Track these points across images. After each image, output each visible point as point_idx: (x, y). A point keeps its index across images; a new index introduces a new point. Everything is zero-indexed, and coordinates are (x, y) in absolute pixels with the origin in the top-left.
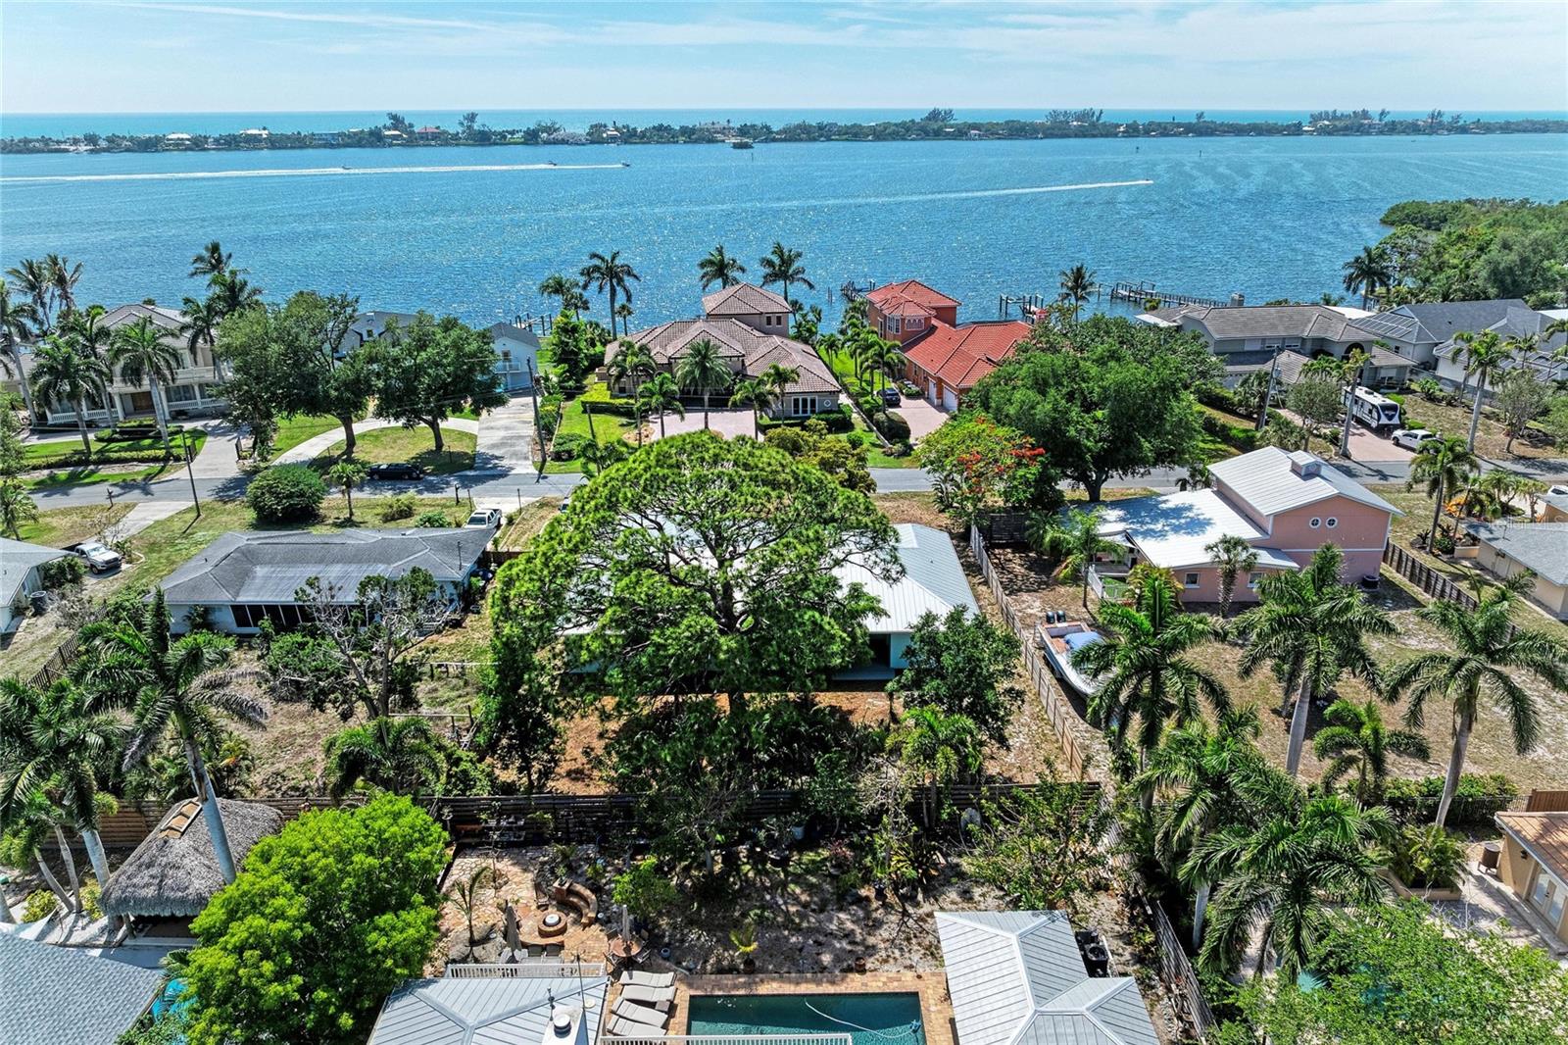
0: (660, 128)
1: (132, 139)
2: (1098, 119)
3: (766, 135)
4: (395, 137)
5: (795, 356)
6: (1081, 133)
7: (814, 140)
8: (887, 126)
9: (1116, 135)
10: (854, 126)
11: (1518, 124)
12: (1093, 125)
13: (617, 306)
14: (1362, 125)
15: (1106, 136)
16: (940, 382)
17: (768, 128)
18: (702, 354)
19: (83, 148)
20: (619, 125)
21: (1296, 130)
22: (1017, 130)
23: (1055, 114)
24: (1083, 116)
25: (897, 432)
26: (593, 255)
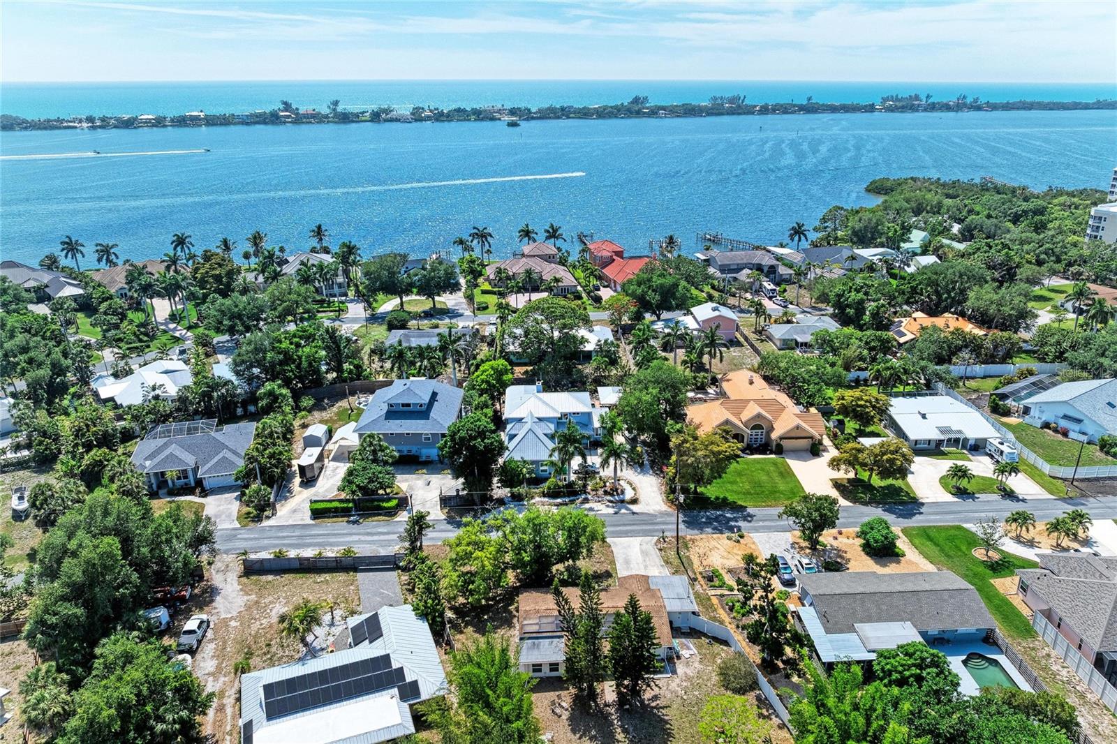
0: (459, 110)
1: (117, 119)
2: (743, 102)
3: (527, 115)
4: (288, 117)
5: (561, 272)
6: (731, 112)
7: (559, 118)
8: (605, 108)
9: (753, 113)
10: (584, 108)
11: (1014, 104)
12: (739, 106)
13: (485, 250)
14: (914, 105)
15: (747, 114)
16: (615, 282)
17: (529, 110)
18: (529, 272)
19: (85, 125)
20: (432, 108)
21: (871, 109)
23: (715, 99)
24: (733, 100)
25: (598, 300)
26: (474, 228)
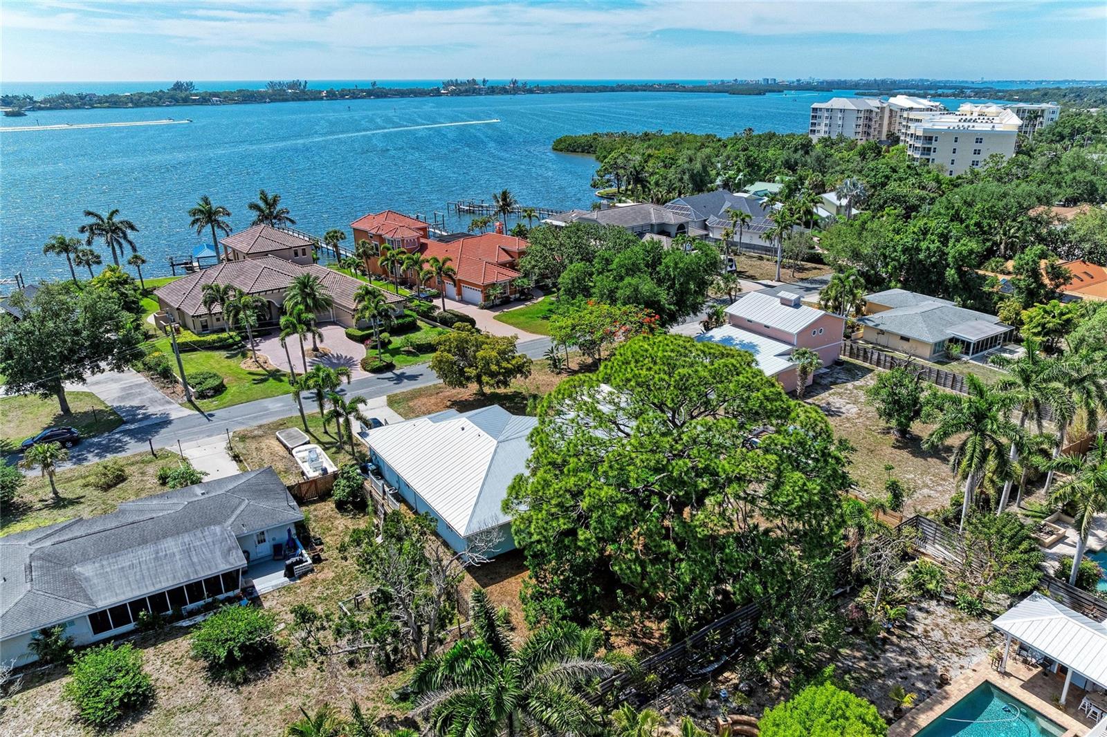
2: (305, 87)
3: (35, 106)
6: (296, 98)
7: (78, 107)
8: (141, 95)
9: (322, 99)
10: (112, 96)
12: (303, 92)
14: (475, 89)
15: (315, 99)
17: (31, 99)
21: (437, 93)
22: (247, 96)
23: (272, 84)
24: (294, 85)
26: (89, 214)
